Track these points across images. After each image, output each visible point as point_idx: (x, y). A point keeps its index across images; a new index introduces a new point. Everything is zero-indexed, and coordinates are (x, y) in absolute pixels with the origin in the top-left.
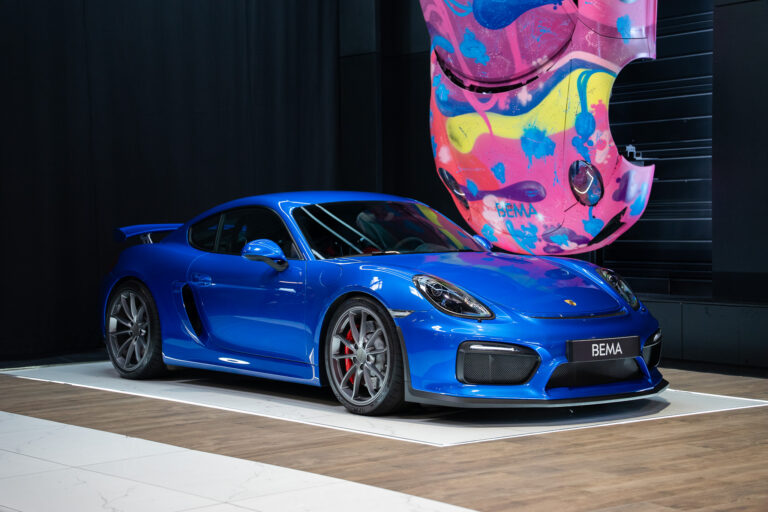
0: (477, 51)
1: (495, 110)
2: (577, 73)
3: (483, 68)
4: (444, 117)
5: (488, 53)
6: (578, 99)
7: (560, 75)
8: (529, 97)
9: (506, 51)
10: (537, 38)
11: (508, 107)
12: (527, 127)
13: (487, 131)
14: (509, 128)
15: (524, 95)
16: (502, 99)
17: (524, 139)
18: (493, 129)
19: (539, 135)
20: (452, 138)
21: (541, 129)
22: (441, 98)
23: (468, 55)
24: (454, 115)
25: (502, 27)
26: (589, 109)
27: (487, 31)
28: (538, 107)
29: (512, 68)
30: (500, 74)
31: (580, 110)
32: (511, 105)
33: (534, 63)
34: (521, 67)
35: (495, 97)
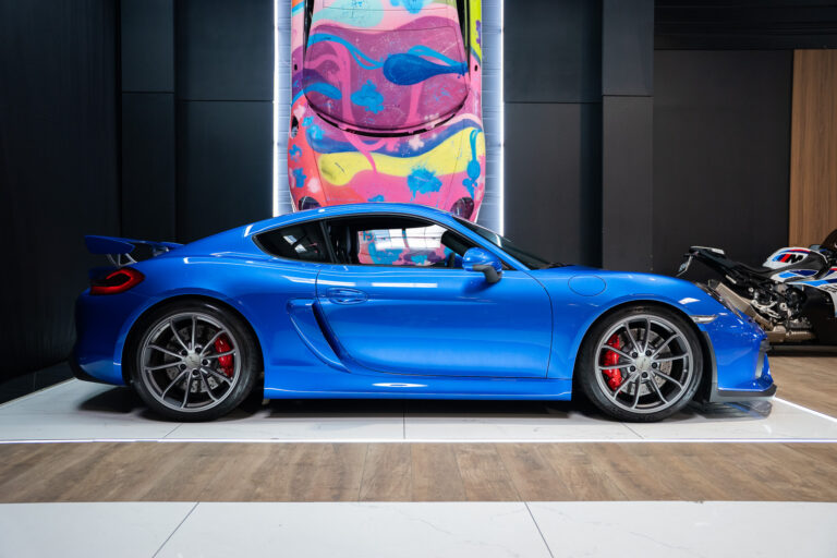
0: (372, 101)
1: (383, 151)
2: (470, 129)
3: (373, 116)
4: (317, 154)
5: (384, 104)
6: (470, 150)
7: (454, 130)
8: (422, 144)
9: (406, 105)
10: (436, 98)
11: (397, 150)
12: (416, 168)
13: (370, 167)
14: (394, 167)
15: (416, 142)
16: (392, 143)
17: (411, 178)
18: (377, 167)
19: (428, 175)
20: (324, 171)
21: (430, 170)
22: (314, 136)
23: (358, 102)
24: (330, 152)
25: (409, 84)
26: (477, 159)
27: (392, 86)
28: (430, 153)
29: (404, 120)
30: (389, 122)
31: (471, 159)
32: (400, 149)
33: (426, 118)
34: (413, 118)
35: (383, 141)
